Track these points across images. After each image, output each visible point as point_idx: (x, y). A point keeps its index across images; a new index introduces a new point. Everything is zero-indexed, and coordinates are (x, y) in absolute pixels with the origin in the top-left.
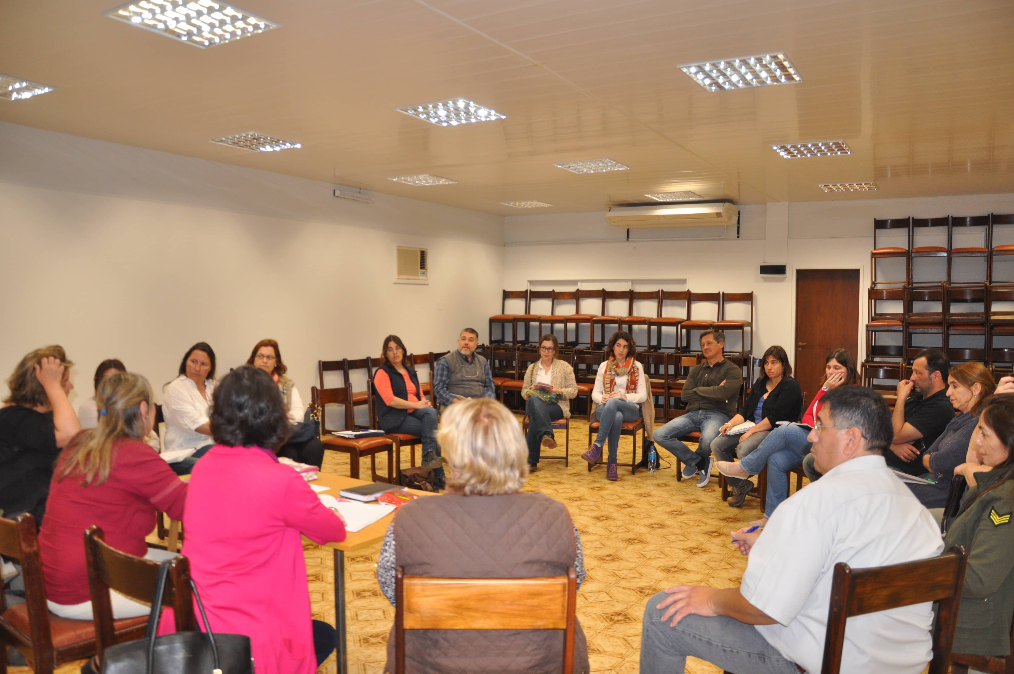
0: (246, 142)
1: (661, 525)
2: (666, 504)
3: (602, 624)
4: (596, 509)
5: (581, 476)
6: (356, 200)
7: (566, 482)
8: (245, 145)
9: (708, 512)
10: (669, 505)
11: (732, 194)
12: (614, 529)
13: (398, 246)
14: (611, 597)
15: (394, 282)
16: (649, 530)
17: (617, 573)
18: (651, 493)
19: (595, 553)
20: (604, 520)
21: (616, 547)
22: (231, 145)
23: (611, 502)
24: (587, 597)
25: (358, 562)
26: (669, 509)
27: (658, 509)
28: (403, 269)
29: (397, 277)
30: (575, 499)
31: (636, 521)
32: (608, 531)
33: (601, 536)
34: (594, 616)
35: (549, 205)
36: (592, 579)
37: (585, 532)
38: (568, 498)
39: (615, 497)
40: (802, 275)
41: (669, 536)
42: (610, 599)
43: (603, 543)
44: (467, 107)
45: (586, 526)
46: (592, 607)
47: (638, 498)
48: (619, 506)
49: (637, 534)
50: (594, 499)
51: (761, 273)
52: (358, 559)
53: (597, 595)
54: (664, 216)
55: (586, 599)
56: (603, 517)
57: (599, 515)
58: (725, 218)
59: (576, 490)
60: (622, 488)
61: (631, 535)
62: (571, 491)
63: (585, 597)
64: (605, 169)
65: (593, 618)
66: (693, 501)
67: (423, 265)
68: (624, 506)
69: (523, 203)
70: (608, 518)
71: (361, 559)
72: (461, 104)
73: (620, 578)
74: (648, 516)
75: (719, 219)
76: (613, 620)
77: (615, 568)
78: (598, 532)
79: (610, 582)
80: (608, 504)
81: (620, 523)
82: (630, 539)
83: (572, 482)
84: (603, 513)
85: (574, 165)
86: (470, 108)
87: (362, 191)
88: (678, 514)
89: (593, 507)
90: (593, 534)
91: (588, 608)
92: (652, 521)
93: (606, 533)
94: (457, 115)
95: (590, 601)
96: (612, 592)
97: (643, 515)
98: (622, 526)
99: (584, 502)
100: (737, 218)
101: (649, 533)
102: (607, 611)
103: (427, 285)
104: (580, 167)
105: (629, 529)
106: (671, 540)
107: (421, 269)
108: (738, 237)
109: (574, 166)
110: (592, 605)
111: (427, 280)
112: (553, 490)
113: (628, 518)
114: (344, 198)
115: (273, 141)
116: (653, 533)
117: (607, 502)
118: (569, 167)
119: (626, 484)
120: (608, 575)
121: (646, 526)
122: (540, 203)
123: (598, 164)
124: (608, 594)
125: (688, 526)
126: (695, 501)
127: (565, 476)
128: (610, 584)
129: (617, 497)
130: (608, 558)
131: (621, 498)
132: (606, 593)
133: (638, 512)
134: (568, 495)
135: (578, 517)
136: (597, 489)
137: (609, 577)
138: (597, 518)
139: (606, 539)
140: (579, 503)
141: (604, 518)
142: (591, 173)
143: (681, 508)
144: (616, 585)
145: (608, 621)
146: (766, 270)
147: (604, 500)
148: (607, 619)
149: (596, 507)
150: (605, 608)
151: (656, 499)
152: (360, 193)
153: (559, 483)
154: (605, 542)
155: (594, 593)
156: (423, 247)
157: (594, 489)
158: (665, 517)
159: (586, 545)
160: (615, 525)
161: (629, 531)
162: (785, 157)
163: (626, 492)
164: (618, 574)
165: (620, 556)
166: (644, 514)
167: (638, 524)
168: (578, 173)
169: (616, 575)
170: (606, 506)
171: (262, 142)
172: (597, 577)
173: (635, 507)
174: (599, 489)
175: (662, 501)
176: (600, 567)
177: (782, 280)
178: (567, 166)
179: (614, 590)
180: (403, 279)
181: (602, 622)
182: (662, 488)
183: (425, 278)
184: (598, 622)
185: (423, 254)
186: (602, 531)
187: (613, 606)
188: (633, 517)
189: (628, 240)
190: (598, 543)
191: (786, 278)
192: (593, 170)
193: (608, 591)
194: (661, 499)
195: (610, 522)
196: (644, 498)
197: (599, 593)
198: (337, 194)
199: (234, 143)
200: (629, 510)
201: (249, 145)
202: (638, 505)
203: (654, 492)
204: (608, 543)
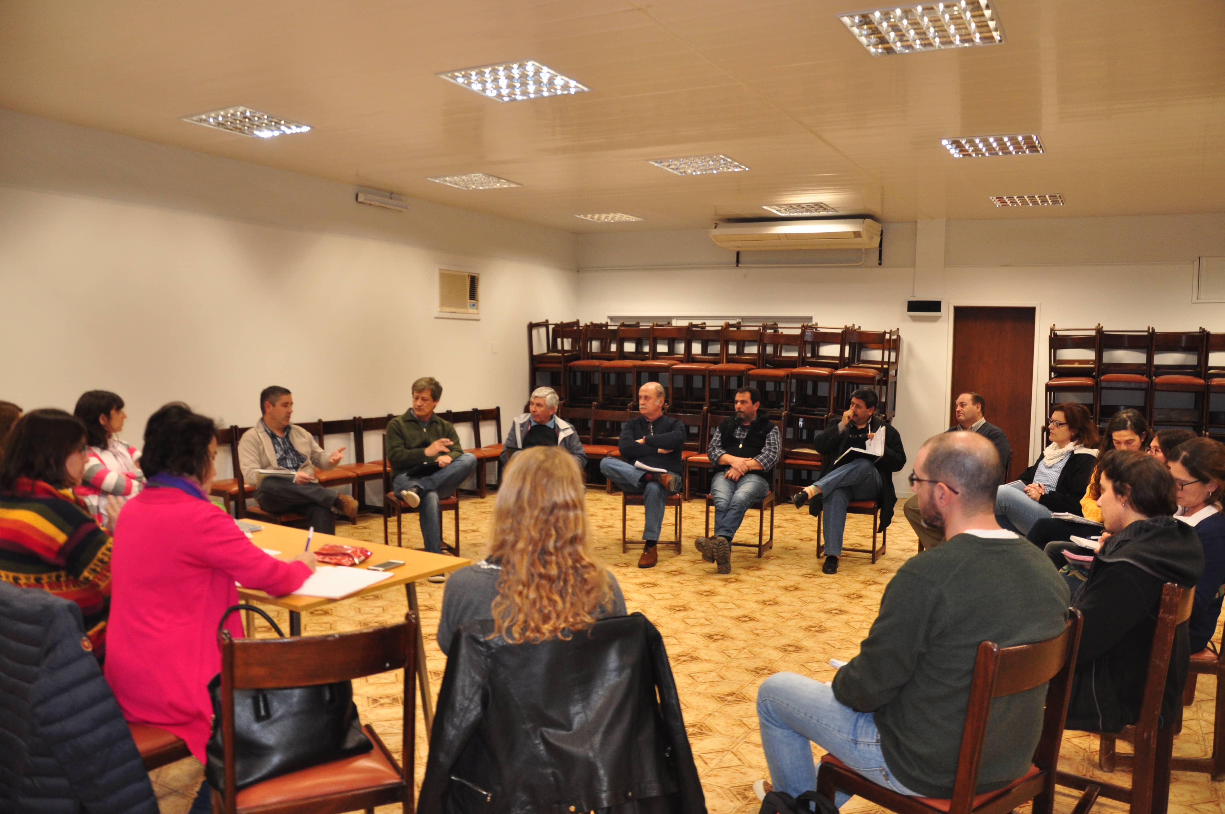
0: (234, 121)
1: (797, 647)
2: (800, 616)
3: (732, 804)
4: (707, 623)
5: (683, 576)
6: (386, 208)
7: (664, 583)
8: (234, 127)
9: (857, 627)
10: (804, 617)
11: (875, 208)
12: (734, 654)
13: (440, 269)
14: (740, 760)
15: (436, 316)
16: (781, 654)
17: (745, 722)
18: (778, 599)
19: (711, 691)
20: (718, 640)
21: (740, 681)
22: (214, 126)
23: (726, 613)
24: (707, 761)
25: (382, 705)
26: (805, 624)
27: (790, 623)
28: (447, 299)
29: (439, 309)
30: (678, 609)
31: (763, 641)
32: (727, 657)
33: (717, 663)
34: (719, 790)
35: (639, 219)
36: (711, 731)
37: (695, 658)
38: (668, 607)
39: (730, 605)
40: (961, 313)
41: (809, 664)
42: (739, 763)
43: (721, 675)
44: (537, 72)
45: (696, 649)
46: (716, 776)
47: (761, 606)
48: (738, 619)
49: (766, 660)
50: (703, 609)
51: (909, 310)
52: (382, 701)
53: (720, 756)
54: (786, 236)
55: (706, 763)
56: (717, 635)
57: (712, 633)
58: (865, 237)
59: (678, 595)
60: (738, 593)
61: (758, 663)
62: (671, 597)
63: (703, 760)
64: (716, 169)
65: (719, 794)
66: (834, 612)
67: (473, 295)
68: (744, 619)
69: (603, 216)
70: (724, 637)
71: (387, 701)
72: (530, 67)
73: (750, 729)
74: (778, 634)
75: (858, 240)
76: (747, 798)
77: (741, 713)
78: (713, 659)
79: (737, 736)
80: (723, 616)
81: (741, 644)
82: (757, 669)
83: (672, 584)
84: (717, 630)
85: (676, 162)
86: (541, 74)
87: (394, 195)
88: (817, 631)
89: (703, 621)
90: (706, 660)
91: (709, 778)
92: (784, 641)
93: (724, 659)
94: (524, 84)
95: (712, 766)
96: (741, 751)
97: (770, 633)
98: (744, 649)
99: (691, 614)
100: (879, 239)
101: (782, 659)
102: (737, 782)
103: (478, 320)
104: (683, 166)
105: (755, 653)
106: (813, 669)
107: (470, 299)
108: (880, 264)
109: (675, 165)
110: (715, 772)
111: (478, 314)
112: (647, 595)
113: (752, 636)
114: (370, 204)
115: (272, 122)
116: (787, 658)
117: (720, 613)
118: (669, 166)
119: (744, 587)
120: (733, 725)
121: (777, 648)
122: (625, 216)
123: (708, 162)
124: (736, 755)
125: (833, 649)
126: (837, 612)
127: (662, 576)
128: (737, 738)
129: (734, 606)
130: (730, 698)
131: (739, 607)
132: (733, 752)
133: (763, 628)
134: (668, 603)
135: (684, 635)
136: (706, 593)
137: (734, 727)
138: (710, 637)
139: (724, 669)
140: (682, 614)
141: (719, 637)
142: (697, 175)
143: (821, 622)
144: (745, 740)
145: (740, 799)
146: (915, 306)
147: (716, 609)
148: (738, 796)
149: (706, 619)
150: (734, 778)
151: (785, 608)
152: (391, 198)
153: (654, 585)
154: (723, 673)
155: (715, 754)
156: (474, 271)
157: (702, 594)
158: (800, 635)
159: (698, 677)
160: (735, 648)
161: (754, 656)
162: (956, 156)
163: (744, 598)
164: (747, 723)
165: (747, 695)
166: (772, 631)
167: (765, 646)
168: (679, 174)
169: (744, 724)
170: (720, 618)
171: (257, 123)
172: (718, 728)
173: (758, 621)
174: (709, 593)
175: (794, 612)
176: (720, 712)
177: (936, 319)
178: (666, 164)
179: (742, 749)
180: (446, 312)
181: (732, 801)
182: (791, 593)
183: (475, 311)
184: (727, 802)
185: (474, 281)
186: (718, 657)
187: (744, 774)
188: (757, 634)
189: (737, 266)
190: (714, 674)
191: (939, 317)
192: (701, 170)
193: (734, 750)
194: (791, 608)
195: (727, 643)
196: (769, 607)
197: (724, 754)
198: (360, 199)
199: (219, 124)
200: (752, 624)
201: (239, 126)
202: (763, 618)
203: (782, 599)
204: (728, 674)
